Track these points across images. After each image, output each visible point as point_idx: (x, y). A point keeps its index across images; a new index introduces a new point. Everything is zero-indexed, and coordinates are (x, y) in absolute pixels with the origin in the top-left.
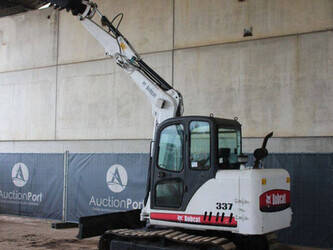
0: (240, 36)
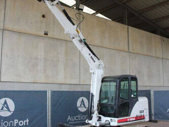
0: (42, 34)
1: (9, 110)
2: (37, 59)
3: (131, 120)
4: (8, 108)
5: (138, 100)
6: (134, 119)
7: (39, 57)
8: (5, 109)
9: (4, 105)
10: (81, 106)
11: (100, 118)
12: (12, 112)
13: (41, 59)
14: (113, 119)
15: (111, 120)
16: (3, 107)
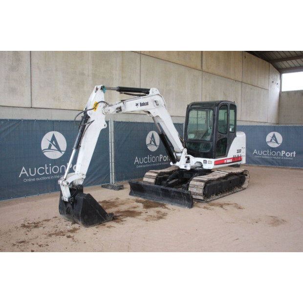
1: (59, 150)
2: (83, 74)
3: (228, 161)
4: (57, 146)
5: (235, 136)
6: (231, 161)
7: (86, 72)
8: (53, 147)
9: (52, 142)
10: (150, 143)
11: (188, 159)
12: (63, 153)
13: (88, 76)
14: (207, 160)
15: (205, 162)
16: (50, 146)
